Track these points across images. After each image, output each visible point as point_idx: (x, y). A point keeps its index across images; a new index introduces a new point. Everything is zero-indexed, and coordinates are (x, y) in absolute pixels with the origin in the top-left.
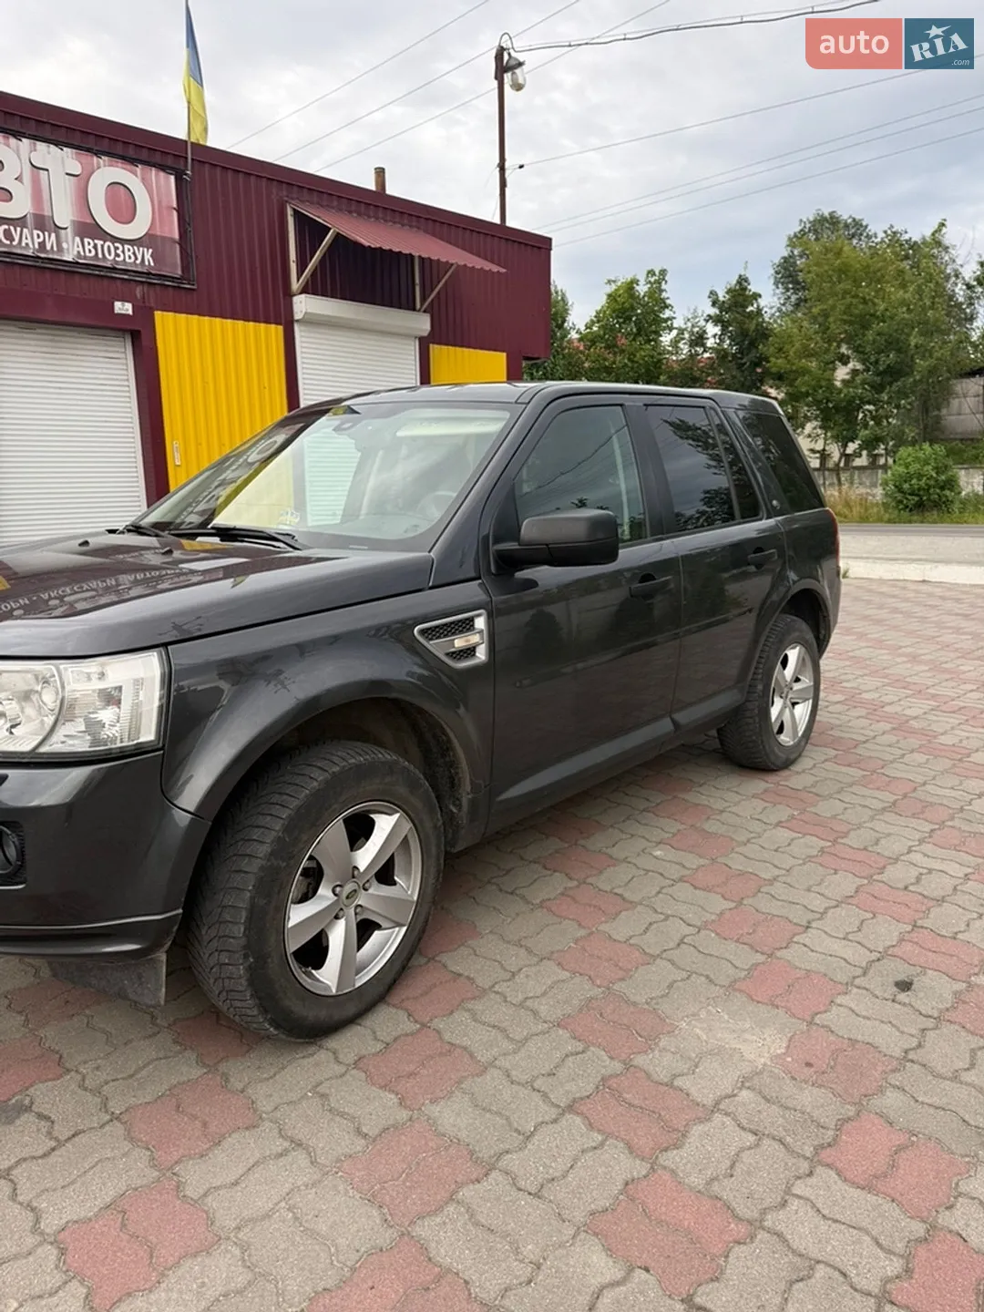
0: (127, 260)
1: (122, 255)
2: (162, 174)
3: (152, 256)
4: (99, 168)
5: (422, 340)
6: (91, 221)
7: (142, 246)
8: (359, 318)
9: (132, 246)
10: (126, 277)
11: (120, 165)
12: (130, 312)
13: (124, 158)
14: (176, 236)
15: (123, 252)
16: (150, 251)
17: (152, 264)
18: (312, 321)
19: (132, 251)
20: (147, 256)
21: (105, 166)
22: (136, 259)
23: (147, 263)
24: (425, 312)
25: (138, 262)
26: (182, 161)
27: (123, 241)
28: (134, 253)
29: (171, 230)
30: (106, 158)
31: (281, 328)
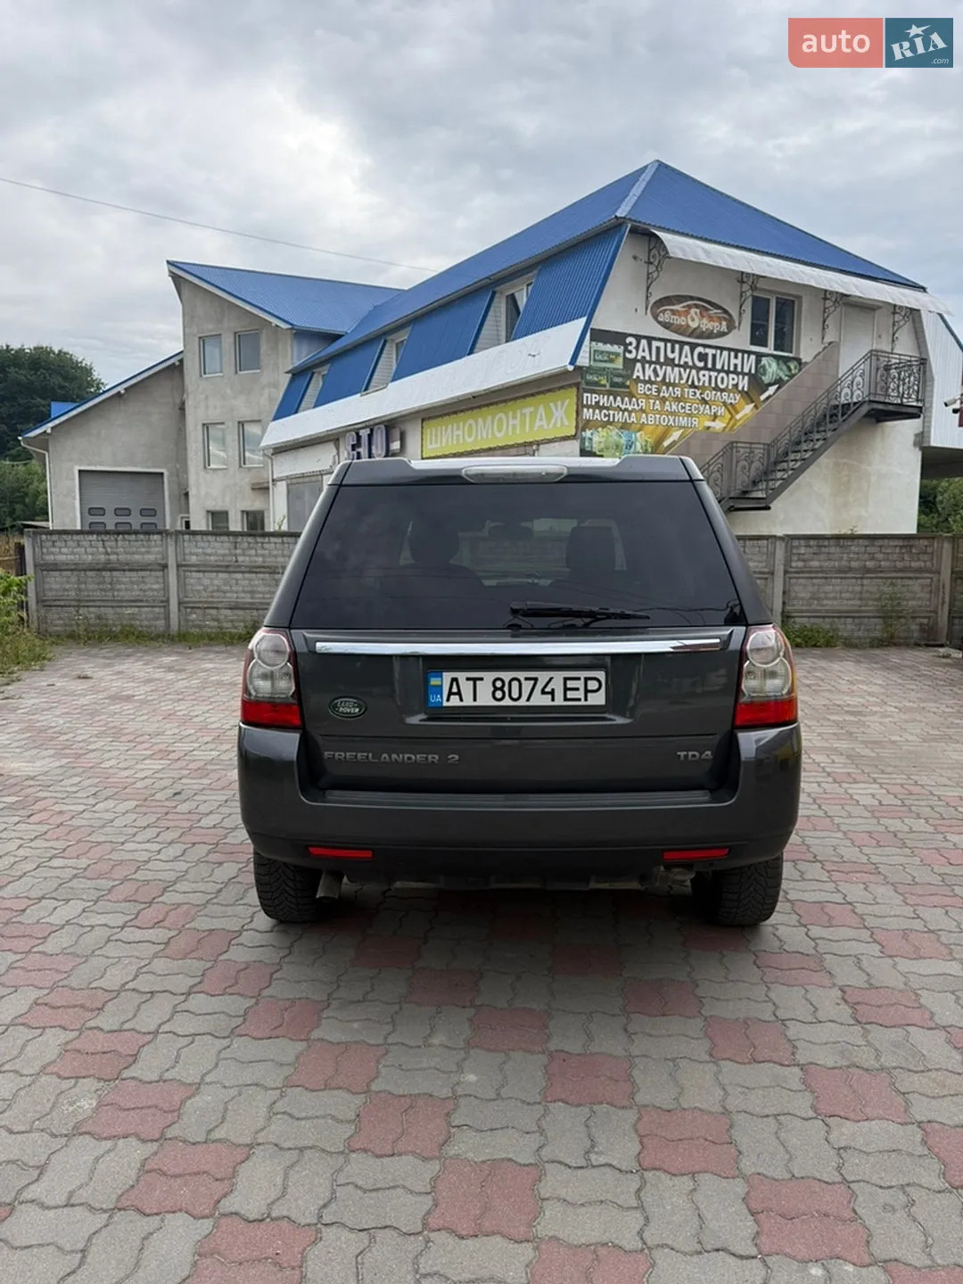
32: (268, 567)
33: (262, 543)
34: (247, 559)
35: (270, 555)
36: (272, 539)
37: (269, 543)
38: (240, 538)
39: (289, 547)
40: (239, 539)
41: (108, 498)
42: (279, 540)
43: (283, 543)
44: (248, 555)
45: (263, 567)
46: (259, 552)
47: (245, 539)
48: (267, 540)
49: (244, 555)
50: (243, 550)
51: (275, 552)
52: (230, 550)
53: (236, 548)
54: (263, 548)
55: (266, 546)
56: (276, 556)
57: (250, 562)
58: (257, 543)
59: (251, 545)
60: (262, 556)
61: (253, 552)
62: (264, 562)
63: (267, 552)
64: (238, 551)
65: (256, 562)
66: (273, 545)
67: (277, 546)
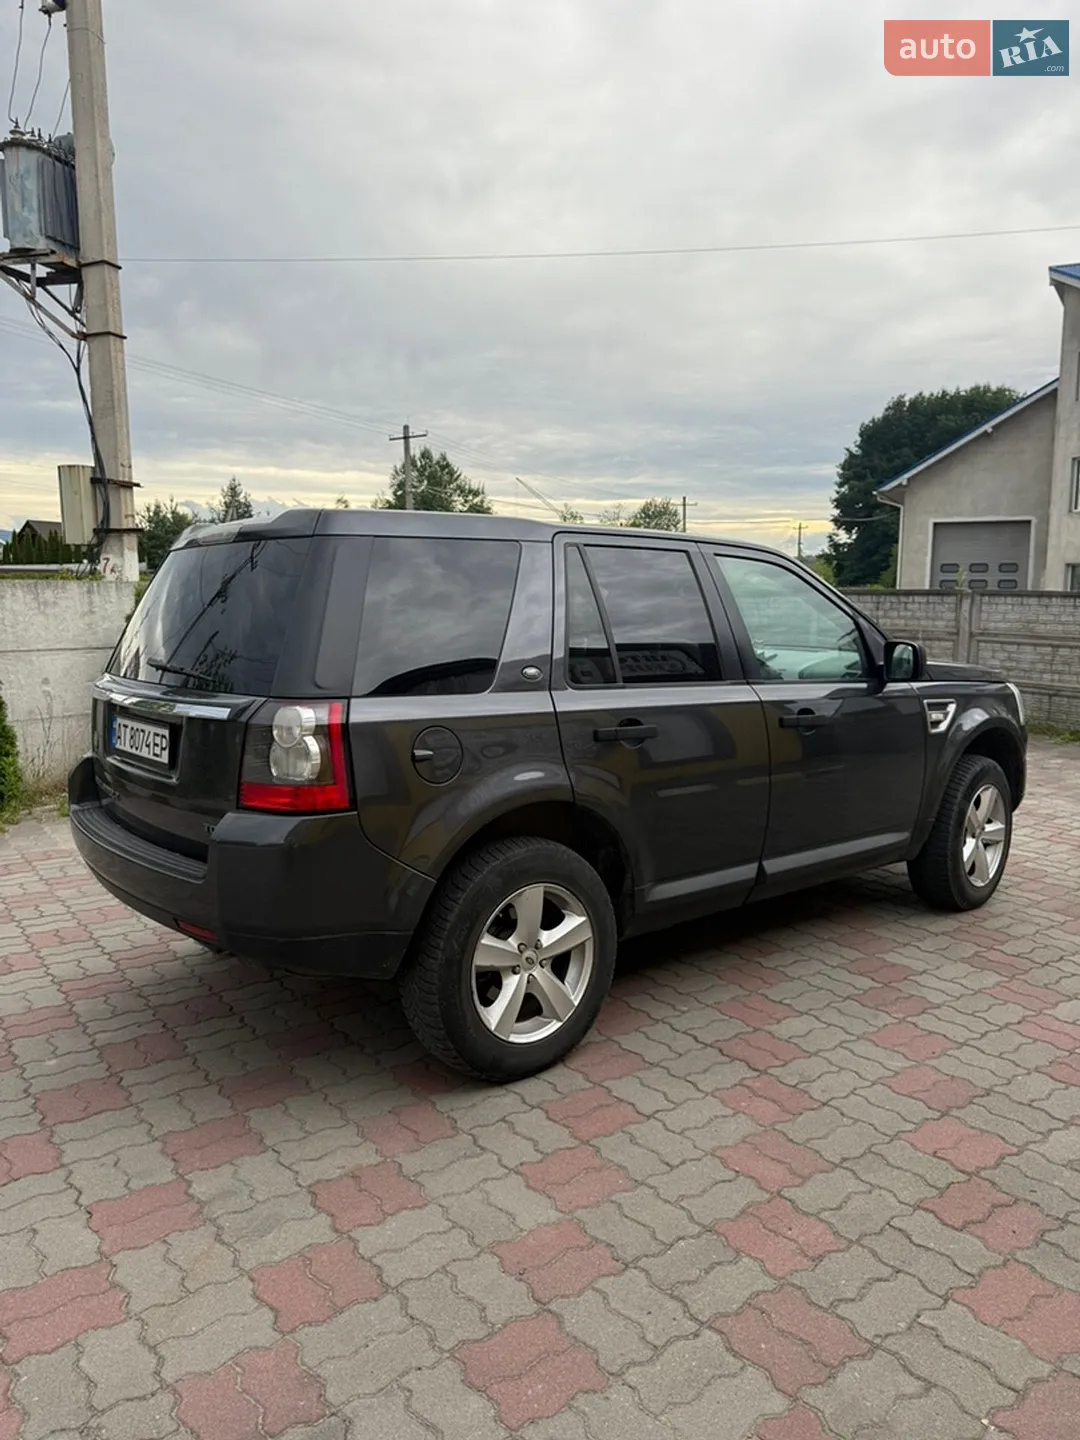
32: (910, 631)
33: (906, 603)
34: (889, 621)
35: (913, 617)
36: (917, 599)
37: (913, 602)
38: (883, 597)
39: (934, 608)
40: (882, 599)
41: (963, 553)
42: (923, 599)
43: (928, 603)
44: (889, 618)
45: (904, 631)
46: (902, 614)
47: (888, 598)
48: (911, 598)
49: (884, 617)
50: (885, 611)
51: (918, 614)
52: (871, 610)
53: (878, 609)
54: (906, 609)
55: (909, 606)
56: (918, 619)
57: (892, 625)
58: (900, 603)
59: (894, 606)
60: (904, 618)
61: (895, 614)
62: (906, 625)
63: (909, 614)
64: (881, 613)
65: (897, 625)
66: (916, 606)
67: (922, 606)
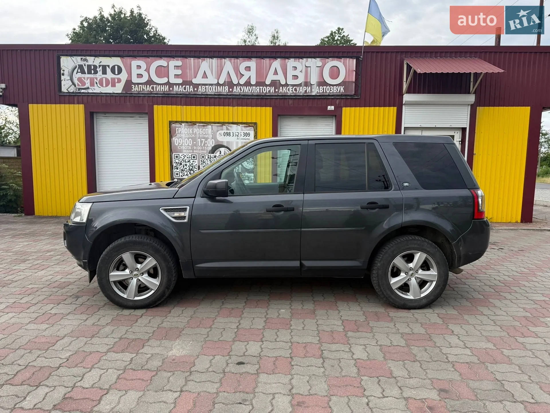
0: (334, 91)
1: (332, 90)
2: (351, 60)
3: (343, 89)
4: (328, 62)
5: (472, 105)
6: (324, 81)
7: (341, 86)
8: (432, 100)
9: (337, 86)
10: (333, 97)
11: (336, 60)
12: (333, 109)
13: (337, 57)
14: (354, 80)
15: (333, 89)
16: (343, 87)
17: (343, 91)
18: (411, 104)
19: (336, 88)
20: (342, 89)
21: (330, 61)
22: (337, 90)
23: (341, 91)
24: (473, 93)
25: (338, 92)
26: (360, 53)
27: (333, 85)
28: (337, 89)
29: (352, 78)
30: (331, 59)
31: (395, 108)
